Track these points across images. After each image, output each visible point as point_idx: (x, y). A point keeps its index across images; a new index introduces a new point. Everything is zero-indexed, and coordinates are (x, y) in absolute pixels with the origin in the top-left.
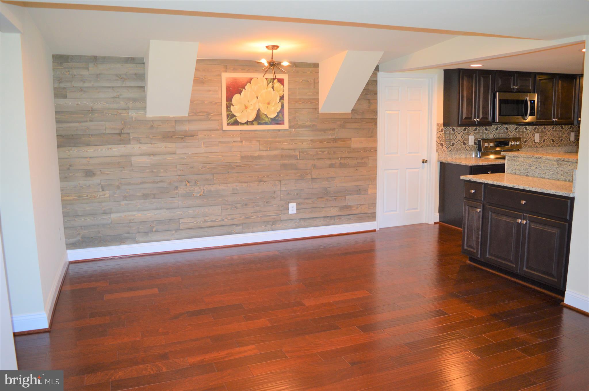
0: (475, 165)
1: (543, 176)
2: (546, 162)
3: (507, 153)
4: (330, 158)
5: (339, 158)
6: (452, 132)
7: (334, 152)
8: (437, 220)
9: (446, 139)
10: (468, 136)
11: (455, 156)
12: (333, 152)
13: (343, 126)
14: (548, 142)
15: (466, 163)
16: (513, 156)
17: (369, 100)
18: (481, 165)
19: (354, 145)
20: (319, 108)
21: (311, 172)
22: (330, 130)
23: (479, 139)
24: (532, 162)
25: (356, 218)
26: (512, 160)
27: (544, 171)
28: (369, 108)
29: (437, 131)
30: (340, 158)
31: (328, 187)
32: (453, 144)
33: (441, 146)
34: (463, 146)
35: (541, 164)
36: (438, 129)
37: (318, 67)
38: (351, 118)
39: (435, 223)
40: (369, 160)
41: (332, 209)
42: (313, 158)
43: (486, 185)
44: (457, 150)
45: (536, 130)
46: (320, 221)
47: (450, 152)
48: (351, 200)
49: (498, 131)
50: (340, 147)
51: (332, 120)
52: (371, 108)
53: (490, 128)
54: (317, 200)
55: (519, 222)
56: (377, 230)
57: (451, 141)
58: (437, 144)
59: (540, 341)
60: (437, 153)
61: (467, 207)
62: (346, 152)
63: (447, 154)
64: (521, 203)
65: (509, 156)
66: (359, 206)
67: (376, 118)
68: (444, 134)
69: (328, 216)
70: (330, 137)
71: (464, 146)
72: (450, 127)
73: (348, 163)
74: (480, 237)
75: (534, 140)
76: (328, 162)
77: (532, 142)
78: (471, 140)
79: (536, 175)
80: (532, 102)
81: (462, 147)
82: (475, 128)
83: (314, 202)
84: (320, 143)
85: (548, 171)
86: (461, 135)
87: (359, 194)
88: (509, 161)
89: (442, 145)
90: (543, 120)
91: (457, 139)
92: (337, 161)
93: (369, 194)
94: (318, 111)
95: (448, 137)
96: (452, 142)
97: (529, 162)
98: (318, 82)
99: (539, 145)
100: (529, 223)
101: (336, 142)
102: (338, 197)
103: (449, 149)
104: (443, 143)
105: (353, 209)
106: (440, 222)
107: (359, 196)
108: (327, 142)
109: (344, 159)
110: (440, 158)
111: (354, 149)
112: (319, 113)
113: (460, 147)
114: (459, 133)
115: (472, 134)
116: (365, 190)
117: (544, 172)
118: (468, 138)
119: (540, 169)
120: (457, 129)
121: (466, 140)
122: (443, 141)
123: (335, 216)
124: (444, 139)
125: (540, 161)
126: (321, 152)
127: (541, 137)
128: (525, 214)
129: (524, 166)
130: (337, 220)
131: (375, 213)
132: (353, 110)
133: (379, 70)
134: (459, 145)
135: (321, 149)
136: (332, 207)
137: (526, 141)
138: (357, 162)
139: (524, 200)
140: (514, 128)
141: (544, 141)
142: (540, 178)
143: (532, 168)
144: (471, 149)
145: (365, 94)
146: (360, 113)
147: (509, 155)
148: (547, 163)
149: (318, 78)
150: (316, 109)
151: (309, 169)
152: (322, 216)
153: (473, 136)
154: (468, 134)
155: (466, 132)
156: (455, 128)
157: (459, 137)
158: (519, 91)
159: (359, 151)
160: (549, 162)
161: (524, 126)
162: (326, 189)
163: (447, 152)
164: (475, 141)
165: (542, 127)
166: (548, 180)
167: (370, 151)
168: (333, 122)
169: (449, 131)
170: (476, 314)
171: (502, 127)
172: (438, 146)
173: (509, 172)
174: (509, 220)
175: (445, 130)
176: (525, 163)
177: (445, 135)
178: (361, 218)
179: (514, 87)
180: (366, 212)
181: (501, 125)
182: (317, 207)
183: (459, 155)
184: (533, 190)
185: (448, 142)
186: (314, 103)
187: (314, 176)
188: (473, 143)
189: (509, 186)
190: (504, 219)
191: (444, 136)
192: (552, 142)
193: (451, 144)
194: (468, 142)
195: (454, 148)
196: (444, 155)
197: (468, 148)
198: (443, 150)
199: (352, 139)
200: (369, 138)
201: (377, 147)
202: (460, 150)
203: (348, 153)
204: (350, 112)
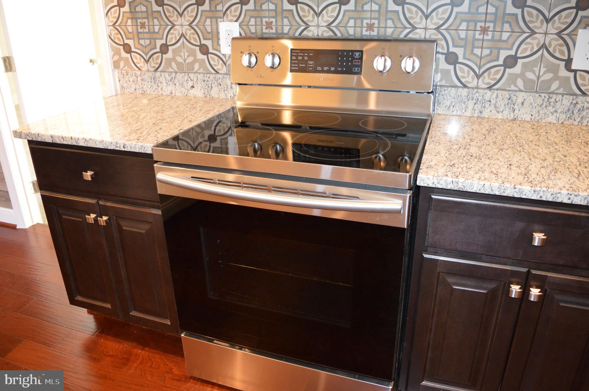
6: (155, 8)
9: (140, 30)
10: (217, 25)
11: (170, 88)
29: (106, 5)
32: (164, 49)
33: (127, 53)
34: (200, 56)
44: (181, 68)
56: (17, 228)
57: (155, 39)
58: (111, 45)
60: (116, 74)
63: (142, 80)
68: (130, 15)
78: (229, 37)
81: (196, 60)
86: (188, 17)
89: (128, 49)
91: (175, 34)
95: (143, 26)
96: (159, 43)
103: (152, 64)
104: (130, 42)
110: (123, 88)
114: (180, 12)
115: (230, 17)
121: (210, 36)
122: (131, 36)
134: (186, 54)
153: (237, 24)
154: (216, 16)
157: (182, 25)
163: (148, 70)
169: (146, 4)
172: (116, 52)
175: (130, 3)
177: (132, 19)
183: (182, 85)
185: (148, 42)
191: (130, 22)
193: (158, 49)
194: (219, 45)
195: (169, 61)
196: (133, 81)
197: (219, 66)
198: (133, 66)
202: (190, 68)
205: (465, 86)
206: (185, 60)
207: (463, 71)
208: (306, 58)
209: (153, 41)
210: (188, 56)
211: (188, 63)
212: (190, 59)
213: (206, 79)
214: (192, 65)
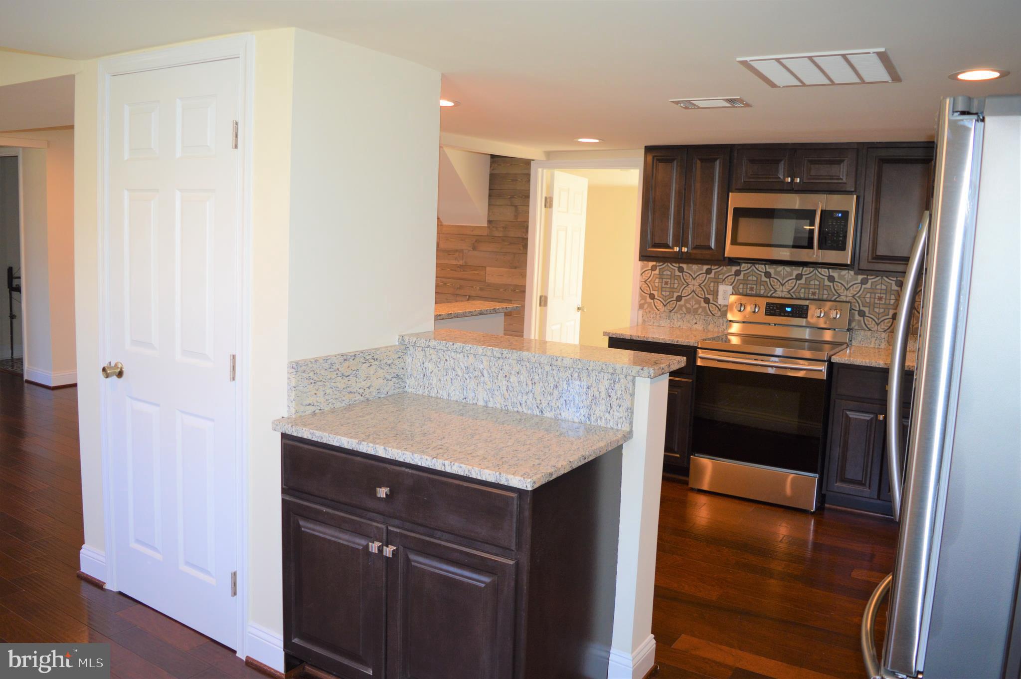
6: (677, 274)
7: (460, 286)
9: (663, 286)
10: (718, 287)
11: (679, 323)
13: (474, 248)
17: (516, 206)
19: (490, 279)
28: (515, 221)
29: (642, 268)
30: (468, 297)
32: (679, 298)
33: (652, 299)
34: (703, 304)
36: (643, 265)
38: (487, 234)
44: (689, 311)
47: (669, 313)
50: (471, 280)
51: (460, 236)
52: (519, 220)
53: (778, 274)
57: (673, 292)
58: (640, 293)
60: (639, 312)
62: (478, 288)
63: (660, 317)
67: (525, 237)
68: (658, 276)
70: (454, 262)
72: (671, 264)
78: (725, 294)
81: (700, 307)
82: (735, 269)
84: (443, 269)
86: (699, 280)
89: (652, 297)
91: (688, 290)
95: (666, 283)
96: (676, 295)
101: (463, 271)
104: (655, 293)
108: (452, 270)
111: (489, 285)
114: (694, 277)
115: (727, 283)
118: (718, 289)
120: (689, 268)
121: (712, 293)
122: (656, 289)
124: (657, 285)
132: (489, 221)
134: (694, 303)
135: (443, 280)
145: (509, 197)
146: (500, 227)
153: (731, 287)
154: (717, 281)
155: (712, 275)
156: (683, 266)
157: (694, 285)
159: (497, 289)
163: (664, 312)
167: (515, 291)
168: (461, 240)
169: (671, 270)
172: (642, 298)
175: (658, 269)
177: (659, 278)
179: (788, 180)
183: (689, 322)
185: (668, 293)
191: (657, 280)
193: (675, 299)
194: (717, 298)
195: (681, 306)
196: (653, 318)
197: (715, 311)
198: (654, 307)
199: (487, 268)
200: (514, 270)
201: (525, 286)
202: (695, 311)
203: (481, 289)
204: (487, 226)
205: (870, 330)
206: (692, 307)
207: (868, 321)
208: (775, 308)
209: (672, 293)
210: (695, 304)
211: (694, 309)
212: (697, 306)
213: (706, 319)
214: (697, 309)
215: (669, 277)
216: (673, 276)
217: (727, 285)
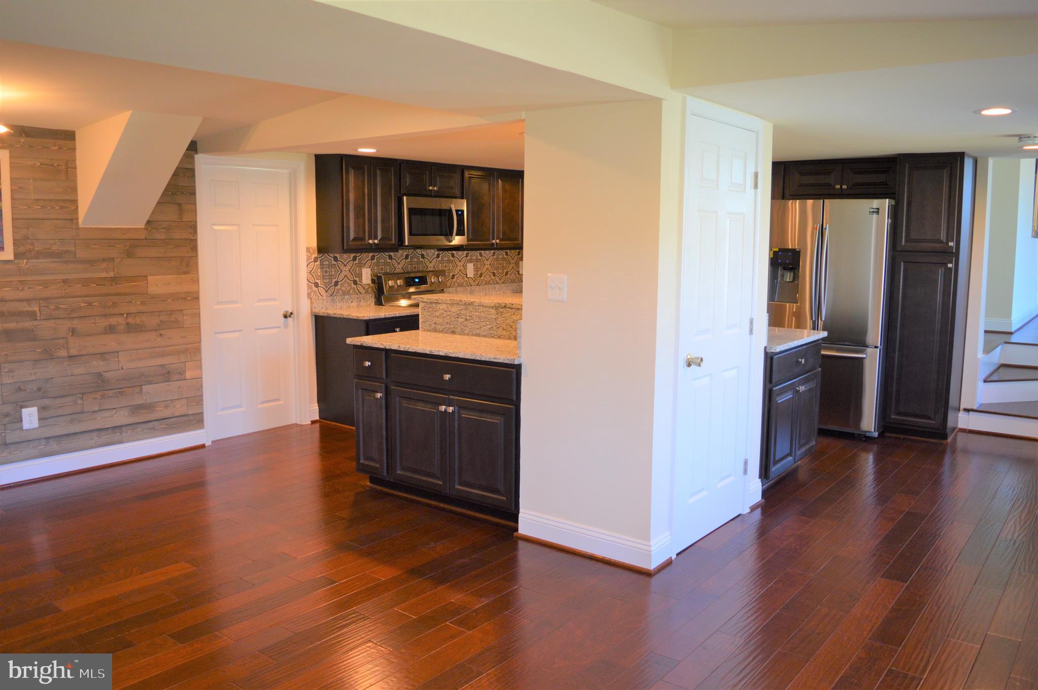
0: (374, 318)
1: (478, 331)
2: (480, 310)
3: (420, 296)
4: (105, 316)
5: (123, 314)
6: (334, 262)
7: (113, 303)
8: (316, 417)
9: (324, 274)
10: (362, 269)
11: (340, 304)
12: (111, 303)
13: (129, 254)
14: (488, 277)
15: (358, 315)
16: (430, 301)
17: (180, 205)
18: (384, 317)
19: (153, 290)
20: (77, 219)
21: (67, 343)
22: (104, 260)
23: (379, 275)
24: (459, 310)
25: (166, 426)
26: (429, 308)
27: (477, 325)
28: (180, 220)
29: (307, 261)
30: (125, 315)
31: (104, 372)
32: (336, 284)
33: (316, 287)
34: (353, 286)
35: (473, 313)
36: (308, 258)
37: (74, 140)
38: (146, 237)
39: (313, 422)
40: (183, 316)
41: (116, 413)
42: (70, 316)
43: (388, 352)
44: (344, 294)
45: (469, 258)
46: (92, 439)
47: (331, 297)
48: (152, 392)
49: (409, 260)
50: (126, 294)
51: (107, 241)
52: (184, 220)
53: (396, 256)
54: (82, 399)
55: (444, 410)
56: (206, 445)
57: (332, 279)
58: (308, 284)
59: (485, 601)
60: (309, 300)
61: (360, 391)
62: (139, 303)
63: (327, 301)
64: (445, 378)
65: (424, 302)
66: (170, 404)
67: (193, 238)
68: (319, 266)
69: (107, 427)
70: (104, 275)
71: (356, 286)
72: (330, 255)
73: (142, 324)
74: (384, 441)
75: (466, 275)
76: (103, 323)
77: (463, 278)
78: (366, 276)
79: (466, 332)
80: (460, 213)
81: (351, 288)
82: (371, 254)
83: (76, 403)
84: (83, 286)
85: (484, 324)
86: (349, 267)
87: (168, 381)
88: (425, 309)
89: (317, 285)
90: (478, 243)
91: (342, 275)
92: (121, 320)
93: (187, 378)
94: (77, 223)
95: (326, 272)
96: (334, 281)
97: (455, 311)
98: (75, 168)
99: (474, 281)
100: (458, 410)
101: (116, 284)
102: (126, 389)
103: (330, 292)
104: (318, 281)
105: (158, 409)
106: (321, 419)
107: (168, 385)
108: (98, 285)
109: (135, 317)
110: (315, 307)
111: (154, 297)
112: (78, 229)
113: (349, 288)
114: (345, 264)
115: (367, 266)
116: (180, 373)
117: (478, 327)
118: (361, 272)
119: (472, 321)
120: (341, 257)
121: (358, 276)
122: (319, 278)
123: (121, 426)
124: (319, 275)
125: (470, 308)
126: (85, 304)
127: (476, 269)
128: (451, 397)
129: (448, 317)
130: (127, 432)
131: (202, 413)
132: (148, 222)
133: (197, 151)
134: (347, 286)
135: (86, 299)
136: (115, 409)
137: (453, 277)
138: (161, 321)
139: (448, 374)
140: (433, 254)
141: (481, 276)
142: (473, 335)
143: (460, 320)
144: (367, 292)
145: (170, 193)
146: (162, 229)
147: (424, 300)
148: (482, 311)
149: (74, 160)
150: (73, 219)
151: (62, 338)
152: (96, 427)
153: (370, 269)
154: (361, 266)
155: (357, 261)
156: (338, 256)
157: (345, 270)
158: (438, 195)
159: (163, 301)
160: (484, 309)
161: (449, 252)
162: (99, 375)
163: (327, 296)
164: (373, 278)
165: (477, 253)
166: (483, 339)
167: (186, 298)
168: (110, 246)
169: (328, 260)
170: (384, 573)
171: (415, 254)
172: (309, 287)
173: (426, 328)
174: (427, 408)
175: (320, 260)
176: (449, 313)
177: (321, 268)
178: (174, 426)
179: (431, 188)
180: (183, 413)
181: (413, 250)
182: (84, 412)
183: (347, 302)
184: (460, 357)
185: (328, 280)
186: (67, 208)
187: (73, 352)
188: (370, 282)
189: (425, 352)
190: (420, 406)
191: (319, 270)
192: (493, 277)
193: (333, 284)
194: (362, 280)
196: (321, 303)
197: (362, 290)
198: (319, 294)
199: (149, 277)
200: (183, 276)
201: (198, 292)
202: (348, 293)
203: (142, 303)
204: (143, 227)
206: (346, 289)
209: (330, 280)
214: (349, 291)
215: (327, 266)
216: (330, 265)
217: (367, 268)
